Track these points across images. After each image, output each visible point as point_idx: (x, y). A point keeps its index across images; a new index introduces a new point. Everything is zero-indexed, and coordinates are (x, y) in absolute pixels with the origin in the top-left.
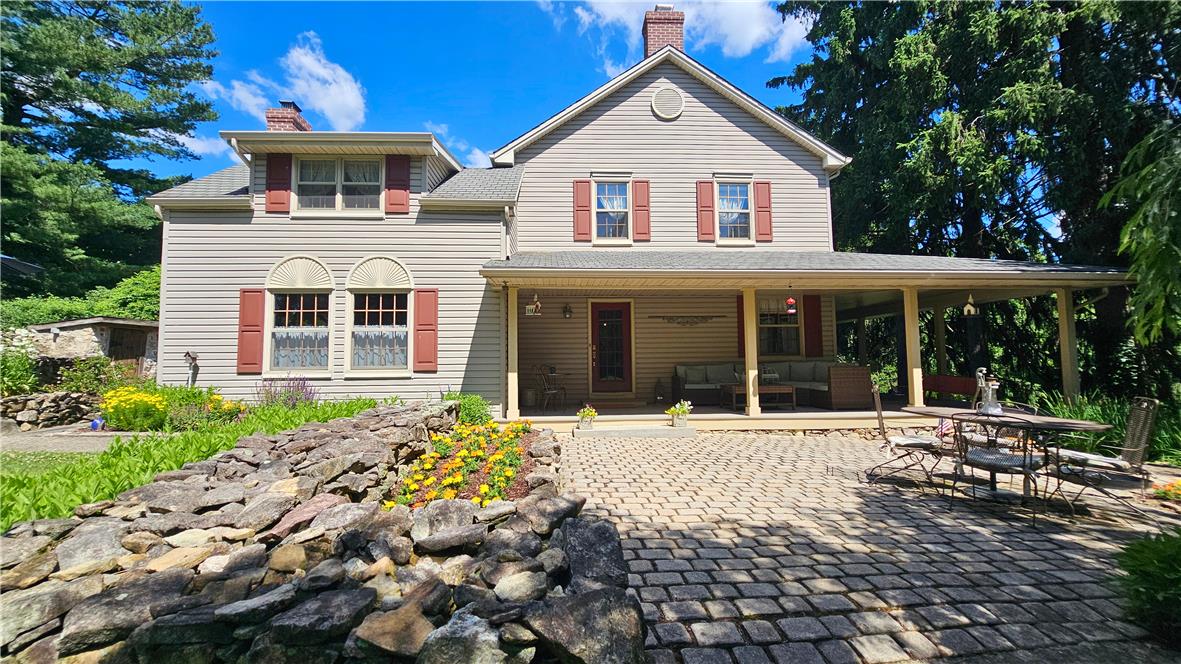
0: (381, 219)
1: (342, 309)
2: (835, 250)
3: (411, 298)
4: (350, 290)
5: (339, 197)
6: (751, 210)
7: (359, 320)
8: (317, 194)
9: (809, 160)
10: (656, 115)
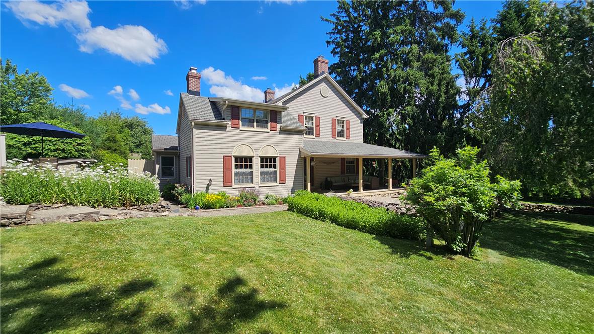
0: (269, 132)
1: (256, 163)
2: (365, 142)
3: (277, 159)
4: (259, 156)
5: (255, 124)
6: (345, 129)
7: (262, 166)
8: (249, 122)
9: (358, 115)
10: (322, 95)
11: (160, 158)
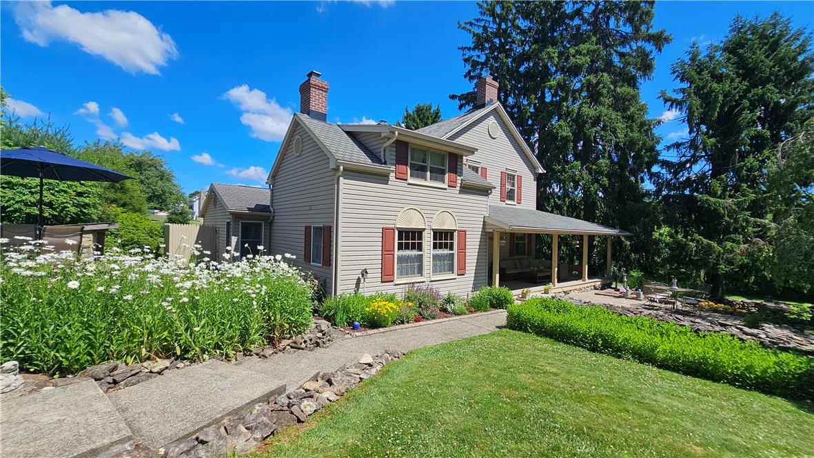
0: (446, 189)
1: (428, 240)
2: (537, 209)
3: (456, 234)
4: (433, 229)
5: (428, 173)
6: (516, 188)
7: (435, 247)
8: (419, 170)
9: (532, 168)
10: (490, 135)
11: (239, 225)
